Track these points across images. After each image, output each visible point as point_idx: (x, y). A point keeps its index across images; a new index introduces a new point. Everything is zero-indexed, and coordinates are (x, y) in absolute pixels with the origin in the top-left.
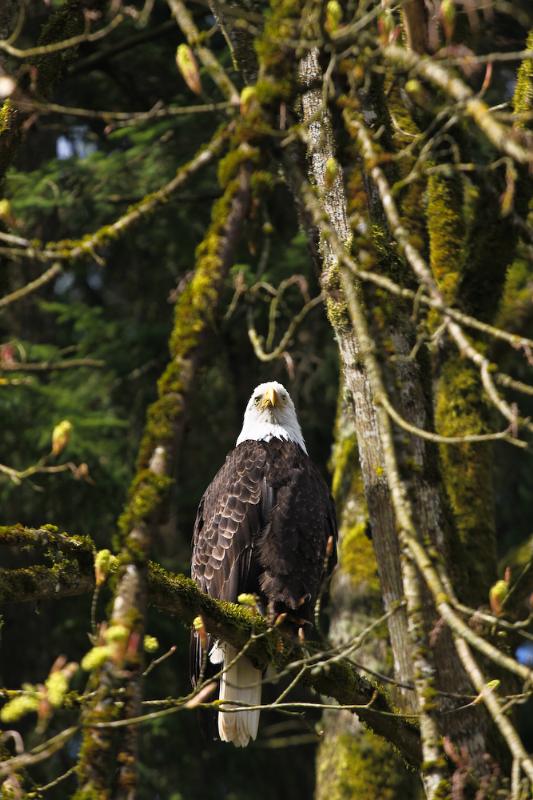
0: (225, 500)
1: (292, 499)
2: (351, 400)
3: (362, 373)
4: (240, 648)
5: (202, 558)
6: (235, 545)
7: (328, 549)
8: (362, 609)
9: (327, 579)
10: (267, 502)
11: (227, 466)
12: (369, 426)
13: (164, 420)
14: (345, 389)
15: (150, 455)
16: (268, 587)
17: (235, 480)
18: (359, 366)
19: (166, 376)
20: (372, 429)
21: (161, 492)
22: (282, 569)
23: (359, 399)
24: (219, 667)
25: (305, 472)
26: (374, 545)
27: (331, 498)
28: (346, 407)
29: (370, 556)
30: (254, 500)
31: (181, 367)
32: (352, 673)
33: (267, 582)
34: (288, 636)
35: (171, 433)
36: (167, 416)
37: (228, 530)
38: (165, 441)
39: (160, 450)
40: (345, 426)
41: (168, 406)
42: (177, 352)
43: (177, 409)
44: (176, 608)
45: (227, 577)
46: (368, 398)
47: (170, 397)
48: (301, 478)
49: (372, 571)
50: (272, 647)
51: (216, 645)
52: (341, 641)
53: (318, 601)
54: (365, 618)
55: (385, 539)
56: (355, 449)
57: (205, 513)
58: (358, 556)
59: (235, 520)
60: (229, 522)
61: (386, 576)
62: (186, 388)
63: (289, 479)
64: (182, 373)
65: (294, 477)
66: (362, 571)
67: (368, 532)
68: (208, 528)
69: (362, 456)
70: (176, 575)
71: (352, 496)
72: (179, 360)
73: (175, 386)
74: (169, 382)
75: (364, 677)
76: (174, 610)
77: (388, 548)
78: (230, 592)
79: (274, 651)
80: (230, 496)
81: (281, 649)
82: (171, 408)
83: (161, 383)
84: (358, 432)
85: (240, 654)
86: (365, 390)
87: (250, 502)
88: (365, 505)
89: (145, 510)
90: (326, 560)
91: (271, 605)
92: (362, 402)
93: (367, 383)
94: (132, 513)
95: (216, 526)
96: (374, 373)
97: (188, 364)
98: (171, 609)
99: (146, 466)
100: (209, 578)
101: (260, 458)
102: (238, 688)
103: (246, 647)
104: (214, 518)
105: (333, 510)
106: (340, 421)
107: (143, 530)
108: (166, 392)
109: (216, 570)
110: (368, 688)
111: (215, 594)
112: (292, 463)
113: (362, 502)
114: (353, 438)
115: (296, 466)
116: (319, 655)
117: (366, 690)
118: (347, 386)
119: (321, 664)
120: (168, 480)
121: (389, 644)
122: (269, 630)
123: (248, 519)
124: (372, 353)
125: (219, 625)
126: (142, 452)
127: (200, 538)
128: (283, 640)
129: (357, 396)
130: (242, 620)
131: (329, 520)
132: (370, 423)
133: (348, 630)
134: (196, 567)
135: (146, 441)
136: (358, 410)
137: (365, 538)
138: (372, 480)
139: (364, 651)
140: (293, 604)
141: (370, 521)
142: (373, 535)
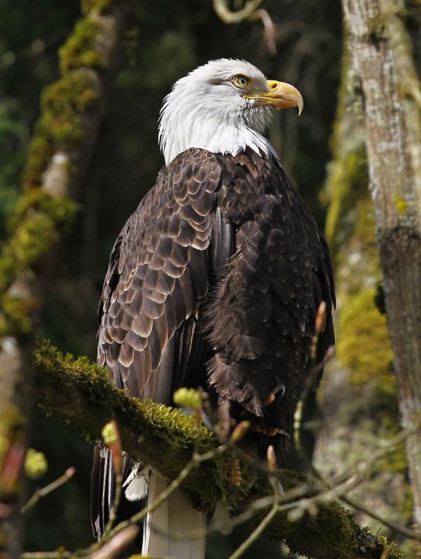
0: (154, 241)
1: (261, 242)
2: (359, 91)
3: (378, 49)
4: (173, 476)
5: (114, 332)
6: (169, 314)
7: (319, 322)
8: (368, 424)
9: (316, 370)
10: (221, 246)
11: (158, 188)
12: (385, 134)
13: (68, 110)
14: (351, 73)
15: (45, 166)
16: (221, 379)
17: (171, 211)
18: (375, 39)
19: (73, 42)
20: (390, 140)
21: (59, 225)
22: (246, 350)
23: (372, 90)
24: (140, 505)
25: (284, 201)
26: (388, 324)
27: (323, 242)
28: (352, 102)
29: (382, 340)
30: (201, 243)
31: (97, 28)
32: (347, 522)
33: (219, 371)
34: (250, 459)
35: (78, 133)
36: (74, 105)
37: (158, 290)
38: (71, 144)
39: (60, 159)
40: (349, 133)
41: (75, 88)
42: (92, 5)
43: (89, 94)
44: (73, 410)
45: (155, 365)
46: (387, 89)
47: (78, 75)
48: (276, 209)
49: (385, 363)
50: (223, 476)
51: (134, 471)
52: (332, 473)
53: (300, 405)
54: (369, 438)
55: (405, 314)
56: (363, 170)
57: (122, 262)
58: (364, 339)
59: (170, 274)
60: (160, 277)
61: (407, 374)
62: (104, 61)
63: (258, 210)
64: (100, 38)
65: (265, 209)
66: (369, 365)
67: (380, 301)
68: (125, 285)
69: (375, 180)
70: (76, 358)
71: (356, 244)
72: (94, 16)
73: (87, 57)
74: (78, 51)
75: (366, 529)
76: (71, 413)
77: (410, 329)
78: (160, 387)
79: (227, 483)
80: (162, 236)
81: (238, 480)
82: (81, 92)
83: (64, 53)
84: (369, 143)
85: (175, 484)
86: (382, 77)
87: (194, 246)
88: (376, 260)
89: (34, 252)
90: (315, 339)
91: (225, 406)
92: (377, 96)
93: (387, 66)
94: (14, 257)
95: (139, 283)
96: (401, 47)
97: (108, 23)
98: (67, 411)
99: (38, 183)
100: (127, 365)
101: (212, 177)
102: (171, 538)
103: (184, 473)
104: (135, 270)
105: (327, 259)
106: (342, 127)
107: (30, 284)
108: (72, 68)
109: (137, 353)
110: (373, 546)
111: (136, 391)
112: (262, 186)
113: (372, 255)
114: (362, 152)
115: (269, 190)
116: (300, 490)
117: (368, 548)
118: (353, 69)
119: (304, 504)
120: (73, 207)
121: (407, 480)
122: (221, 448)
123: (191, 274)
124: (398, 15)
125: (141, 439)
126: (33, 161)
127: (113, 301)
128: (241, 465)
129: (370, 86)
130: (178, 433)
131: (320, 275)
132: (388, 128)
133: (344, 456)
134: (106, 346)
135: (38, 143)
136: (369, 108)
137: (375, 313)
138: (389, 220)
139: (369, 491)
140: (257, 410)
141: (383, 284)
142: (388, 307)
